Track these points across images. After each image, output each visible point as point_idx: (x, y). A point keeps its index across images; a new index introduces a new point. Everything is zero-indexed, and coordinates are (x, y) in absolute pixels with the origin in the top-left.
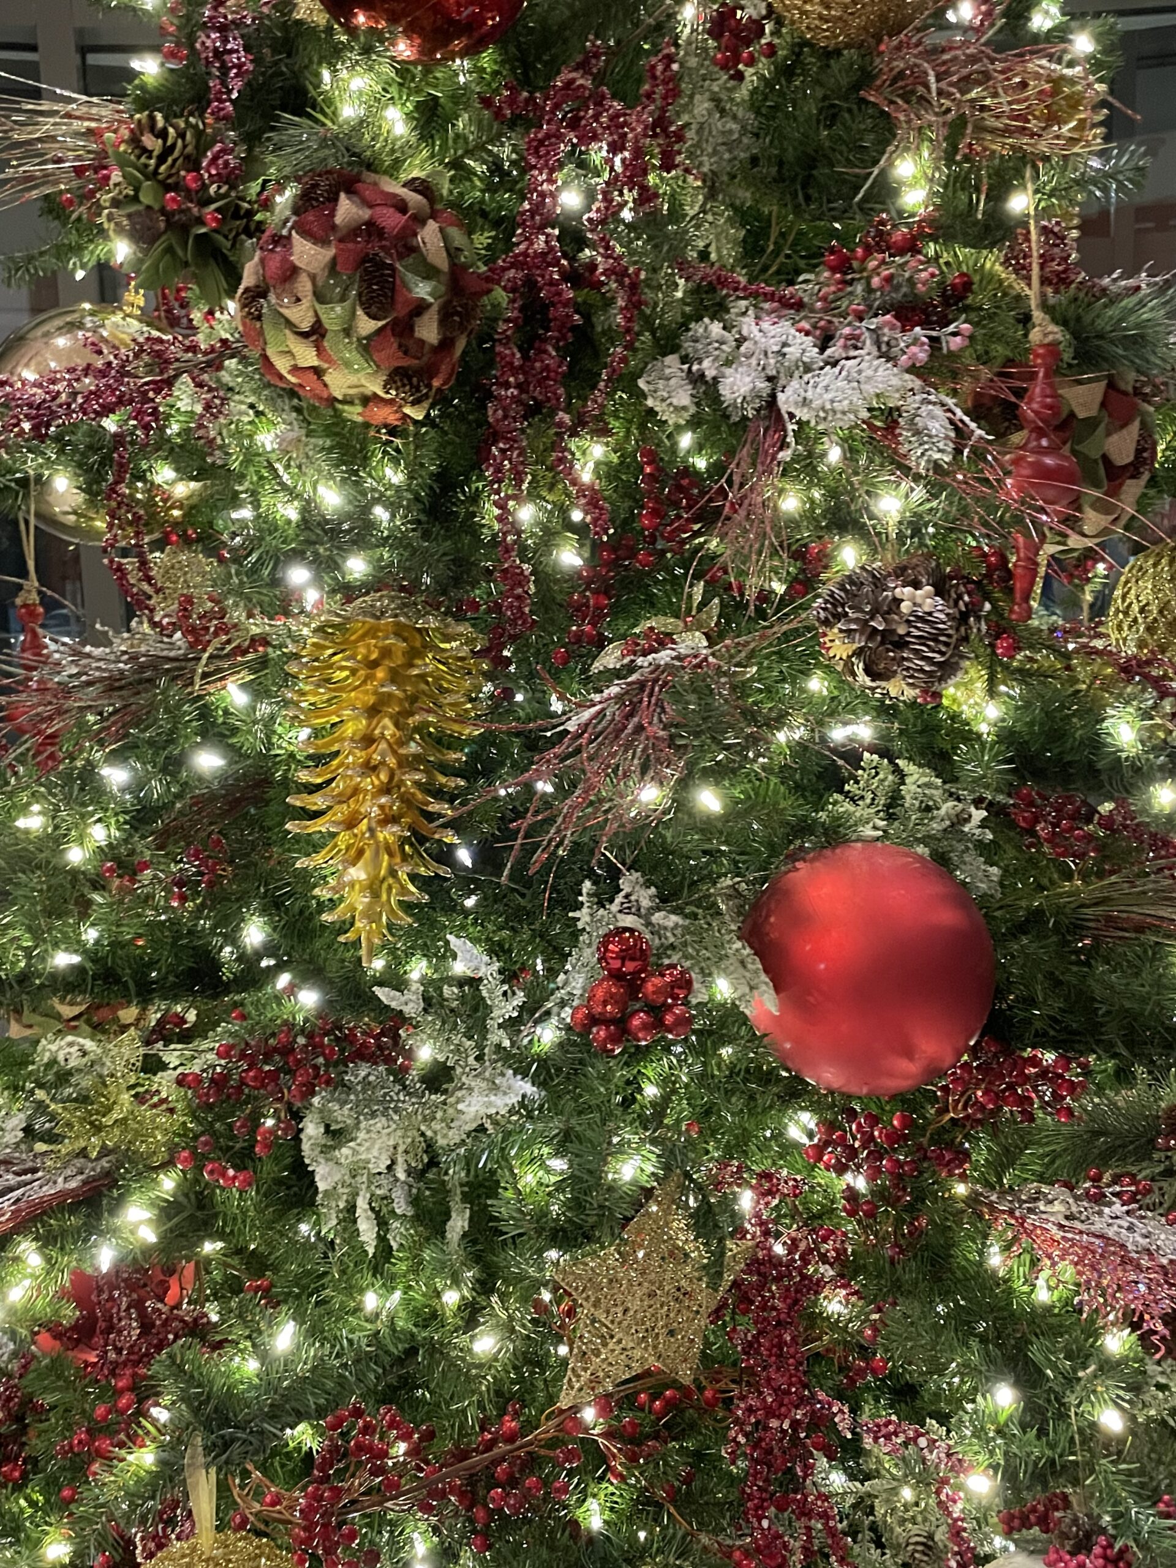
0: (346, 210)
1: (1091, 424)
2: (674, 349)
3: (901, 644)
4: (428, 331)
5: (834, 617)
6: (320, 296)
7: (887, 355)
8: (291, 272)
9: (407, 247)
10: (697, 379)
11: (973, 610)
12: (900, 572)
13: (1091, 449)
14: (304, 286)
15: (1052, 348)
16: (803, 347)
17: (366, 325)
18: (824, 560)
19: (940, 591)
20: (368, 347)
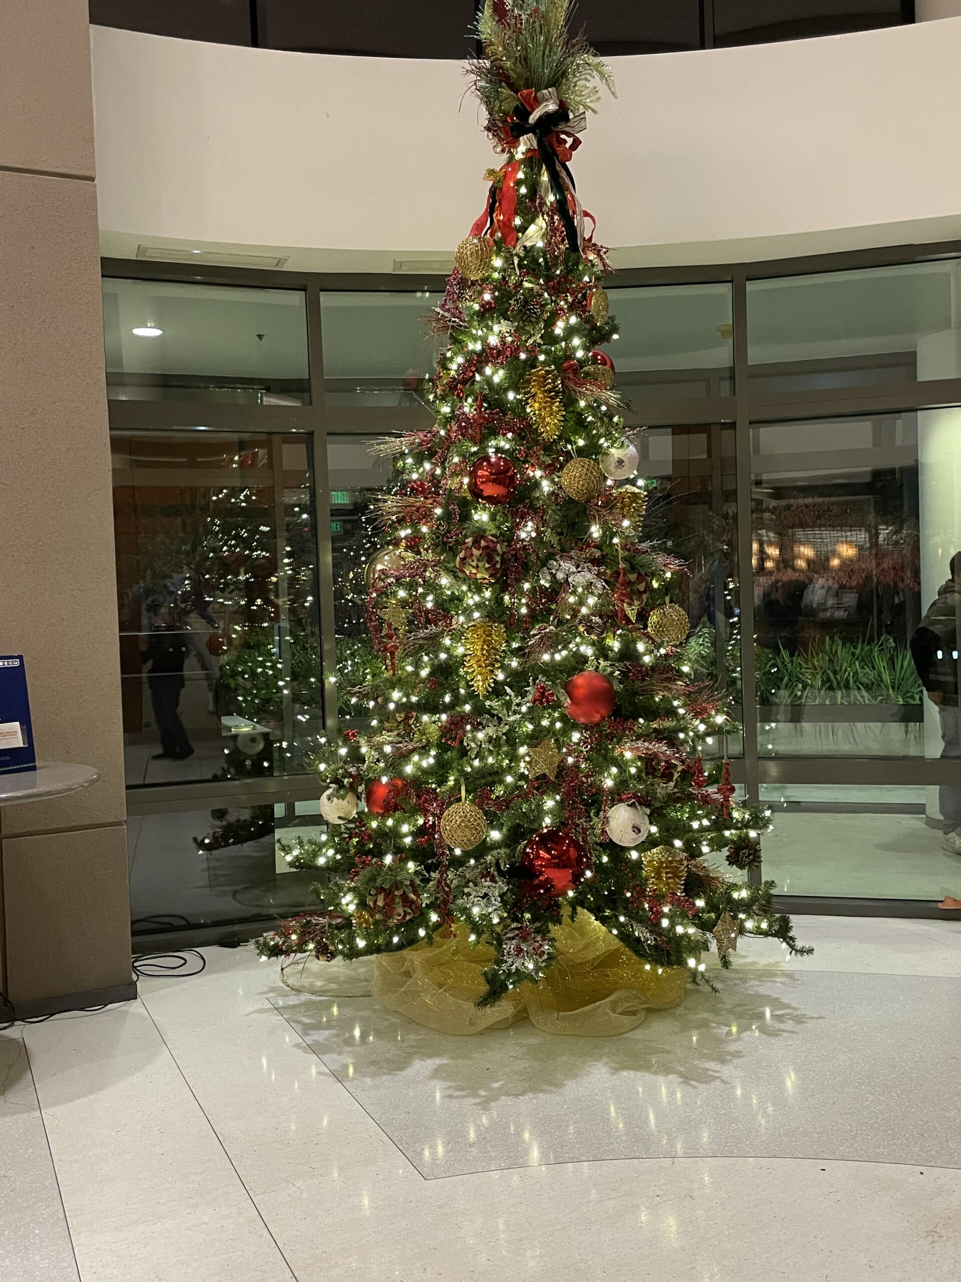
0: (483, 543)
1: (634, 582)
2: (545, 566)
3: (593, 628)
4: (498, 566)
5: (580, 623)
6: (478, 560)
7: (590, 571)
8: (472, 555)
9: (495, 550)
10: (551, 574)
11: (607, 621)
12: (592, 614)
13: (635, 588)
14: (474, 558)
15: (624, 569)
16: (573, 569)
17: (487, 566)
18: (579, 611)
19: (600, 618)
20: (487, 569)
